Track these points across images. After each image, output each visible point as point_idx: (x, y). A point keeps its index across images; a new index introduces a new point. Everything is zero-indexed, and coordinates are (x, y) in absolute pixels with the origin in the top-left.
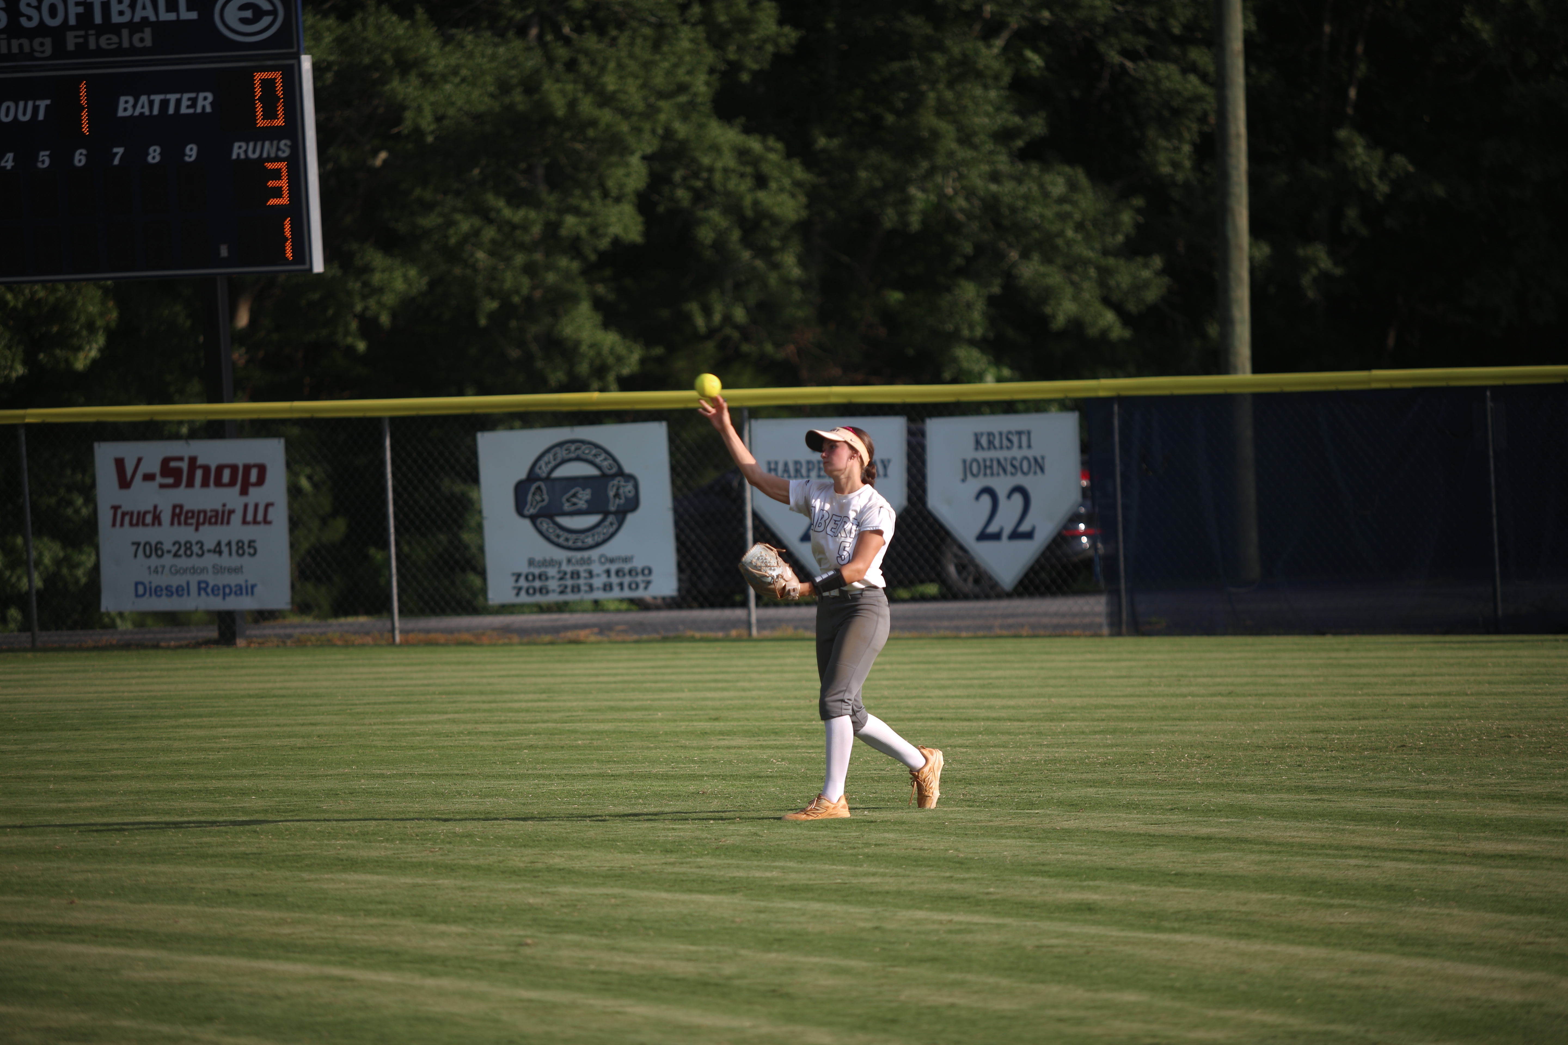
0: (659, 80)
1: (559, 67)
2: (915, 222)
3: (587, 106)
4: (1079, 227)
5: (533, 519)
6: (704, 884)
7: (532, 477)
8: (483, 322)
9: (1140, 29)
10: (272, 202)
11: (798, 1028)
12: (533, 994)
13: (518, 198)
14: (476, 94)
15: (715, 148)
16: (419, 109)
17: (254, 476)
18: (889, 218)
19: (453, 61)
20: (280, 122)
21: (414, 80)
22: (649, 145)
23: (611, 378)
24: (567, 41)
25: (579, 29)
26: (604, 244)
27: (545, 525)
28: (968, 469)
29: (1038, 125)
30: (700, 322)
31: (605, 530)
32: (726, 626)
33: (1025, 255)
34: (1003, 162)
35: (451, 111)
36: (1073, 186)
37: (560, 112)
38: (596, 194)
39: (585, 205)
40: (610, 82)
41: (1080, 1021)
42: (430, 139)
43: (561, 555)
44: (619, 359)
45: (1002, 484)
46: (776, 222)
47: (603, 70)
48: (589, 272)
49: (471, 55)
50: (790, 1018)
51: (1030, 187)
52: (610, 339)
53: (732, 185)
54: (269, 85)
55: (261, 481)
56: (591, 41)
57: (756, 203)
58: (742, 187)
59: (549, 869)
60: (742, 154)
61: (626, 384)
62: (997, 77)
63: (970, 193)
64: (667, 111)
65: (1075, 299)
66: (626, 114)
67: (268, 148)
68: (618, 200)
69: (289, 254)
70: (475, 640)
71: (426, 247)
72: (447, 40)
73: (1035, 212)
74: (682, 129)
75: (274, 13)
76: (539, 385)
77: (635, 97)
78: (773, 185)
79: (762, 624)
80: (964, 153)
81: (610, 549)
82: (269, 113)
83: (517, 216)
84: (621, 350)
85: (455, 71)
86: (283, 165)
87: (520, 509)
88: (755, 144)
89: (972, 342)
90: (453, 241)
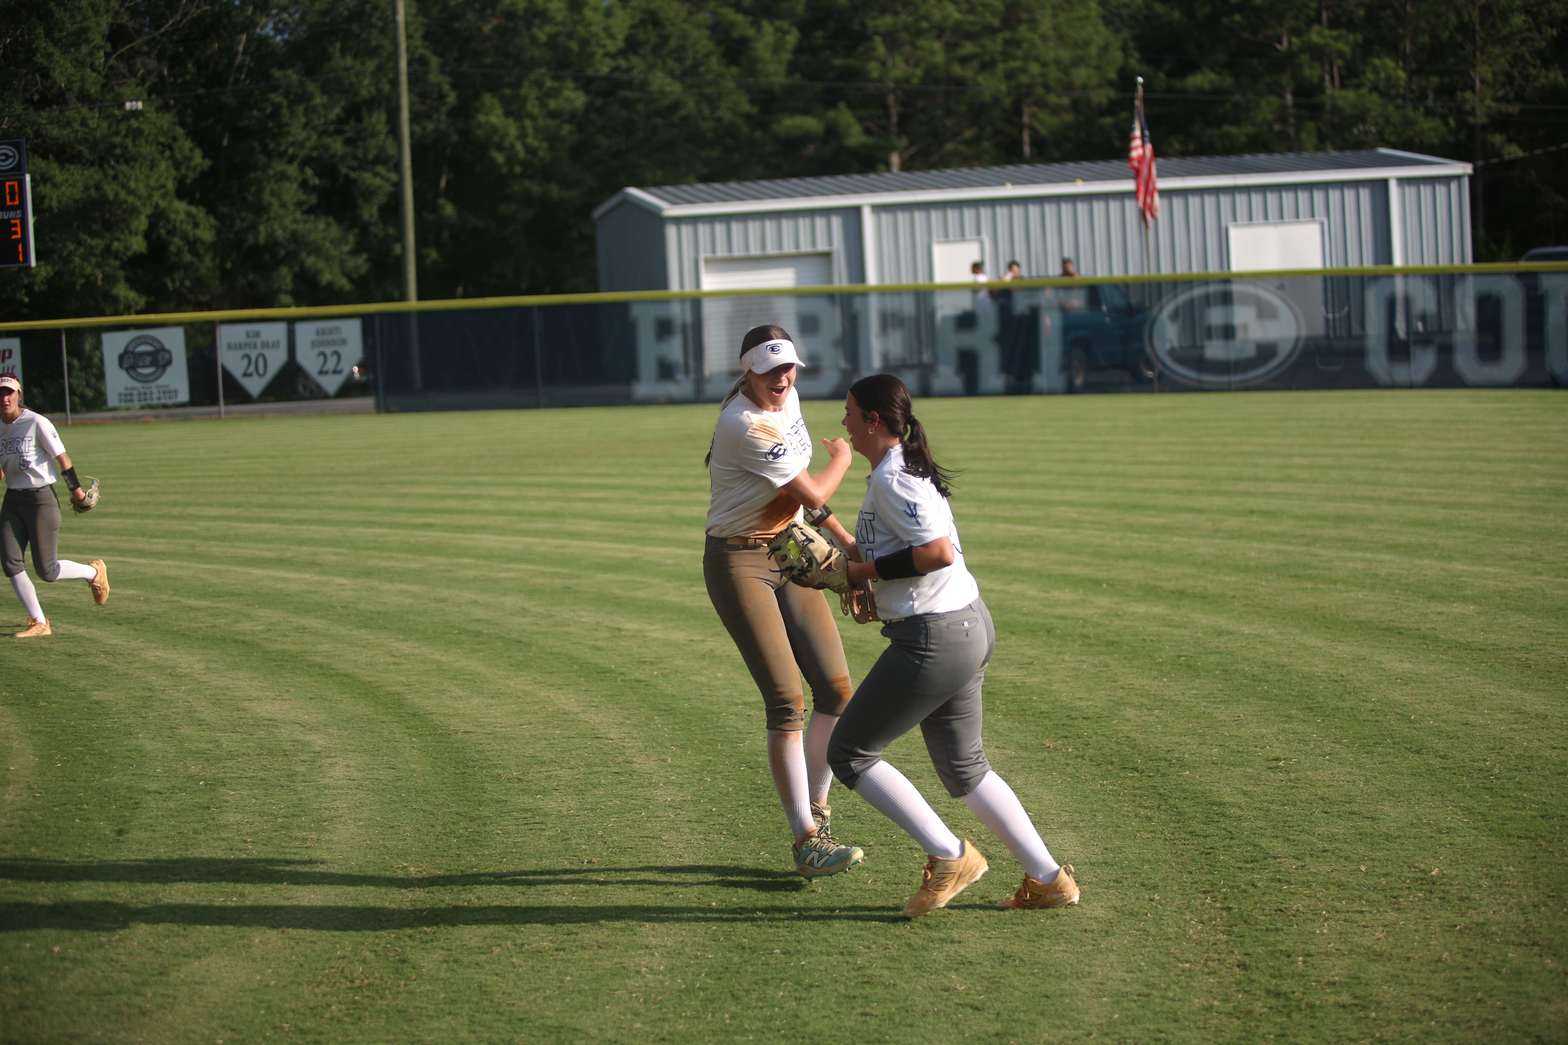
0: (153, 182)
1: (110, 178)
2: (262, 240)
3: (123, 195)
4: (332, 242)
5: (127, 370)
6: (259, 520)
7: (126, 352)
8: (78, 288)
9: (355, 158)
10: (14, 237)
11: (331, 578)
12: (210, 566)
13: (94, 235)
14: (75, 191)
15: (177, 212)
16: (51, 198)
17: (7, 354)
18: (250, 239)
19: (66, 177)
20: (17, 203)
21: (49, 185)
22: (149, 211)
23: (133, 311)
24: (113, 167)
25: (118, 162)
26: (130, 254)
27: (132, 372)
28: (314, 344)
29: (313, 199)
30: (170, 286)
31: (158, 373)
32: (210, 414)
33: (309, 254)
34: (299, 215)
35: (65, 199)
36: (328, 225)
37: (111, 197)
38: (127, 232)
39: (122, 237)
40: (132, 184)
41: (449, 571)
42: (56, 211)
43: (138, 385)
44: (137, 303)
45: (328, 350)
46: (203, 243)
47: (129, 179)
48: (123, 267)
49: (73, 174)
50: (325, 573)
51: (309, 226)
52: (132, 295)
53: (184, 227)
54: (12, 188)
55: (10, 356)
56: (124, 168)
57: (194, 235)
58: (188, 228)
59: (190, 515)
60: (189, 214)
61: (138, 313)
62: (296, 179)
63: (284, 229)
64: (157, 196)
65: (331, 272)
66: (139, 197)
67: (12, 214)
68: (136, 234)
69: (21, 258)
70: (102, 422)
71: (55, 256)
72: (62, 168)
73: (312, 237)
74: (163, 204)
75: (14, 157)
76: (102, 314)
77: (143, 190)
78: (202, 226)
79: (226, 413)
80: (281, 212)
81: (162, 381)
82: (12, 199)
83: (94, 242)
84: (137, 298)
85: (66, 181)
86: (18, 221)
87: (121, 365)
88: (193, 209)
89: (287, 292)
90: (65, 254)
